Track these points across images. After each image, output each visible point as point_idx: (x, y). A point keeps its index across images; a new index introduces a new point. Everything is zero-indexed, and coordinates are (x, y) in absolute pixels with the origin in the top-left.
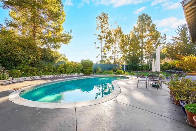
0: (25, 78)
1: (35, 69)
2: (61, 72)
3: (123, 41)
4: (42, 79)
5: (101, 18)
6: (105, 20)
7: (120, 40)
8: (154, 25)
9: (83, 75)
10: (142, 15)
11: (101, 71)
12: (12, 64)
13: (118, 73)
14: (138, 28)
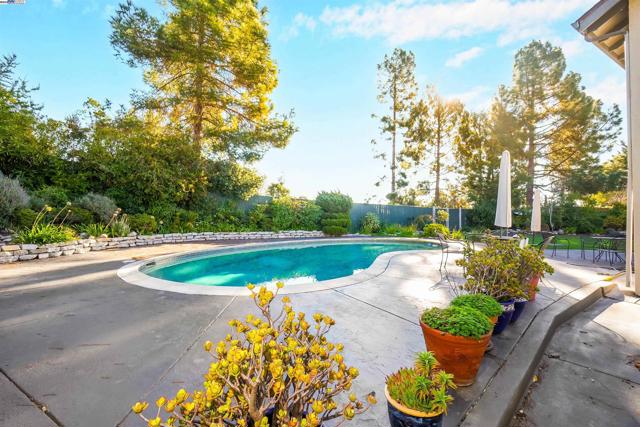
0: (166, 235)
1: (191, 213)
2: (260, 226)
3: (465, 132)
4: (206, 242)
5: (391, 66)
6: (405, 71)
7: (455, 131)
8: (574, 76)
9: (322, 235)
10: (531, 46)
11: (377, 225)
12: (140, 202)
13: (431, 234)
14: (518, 89)
